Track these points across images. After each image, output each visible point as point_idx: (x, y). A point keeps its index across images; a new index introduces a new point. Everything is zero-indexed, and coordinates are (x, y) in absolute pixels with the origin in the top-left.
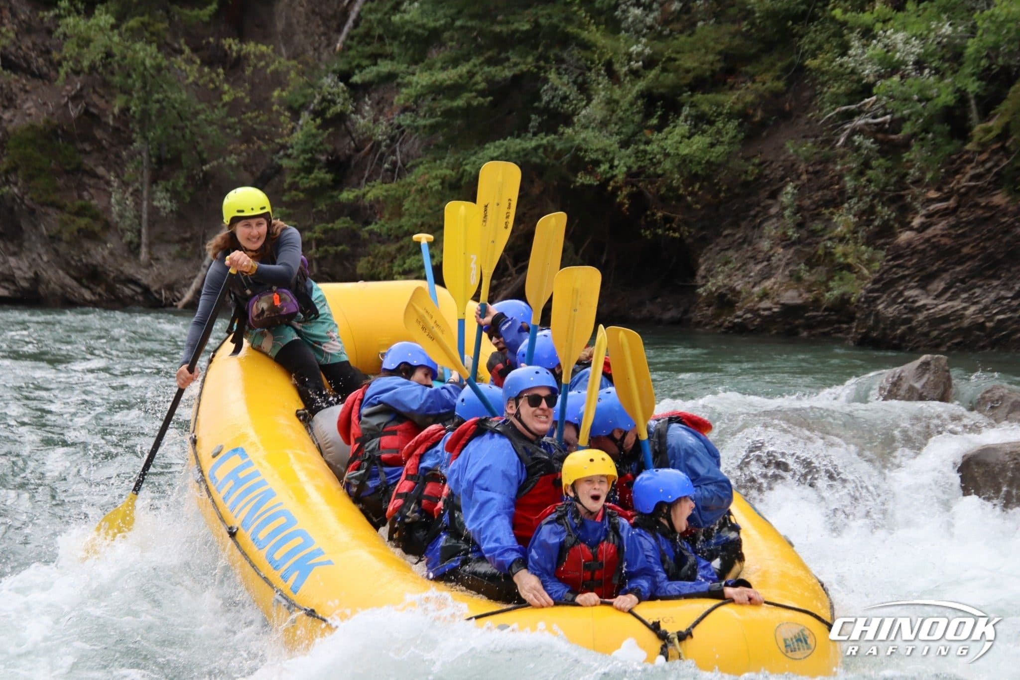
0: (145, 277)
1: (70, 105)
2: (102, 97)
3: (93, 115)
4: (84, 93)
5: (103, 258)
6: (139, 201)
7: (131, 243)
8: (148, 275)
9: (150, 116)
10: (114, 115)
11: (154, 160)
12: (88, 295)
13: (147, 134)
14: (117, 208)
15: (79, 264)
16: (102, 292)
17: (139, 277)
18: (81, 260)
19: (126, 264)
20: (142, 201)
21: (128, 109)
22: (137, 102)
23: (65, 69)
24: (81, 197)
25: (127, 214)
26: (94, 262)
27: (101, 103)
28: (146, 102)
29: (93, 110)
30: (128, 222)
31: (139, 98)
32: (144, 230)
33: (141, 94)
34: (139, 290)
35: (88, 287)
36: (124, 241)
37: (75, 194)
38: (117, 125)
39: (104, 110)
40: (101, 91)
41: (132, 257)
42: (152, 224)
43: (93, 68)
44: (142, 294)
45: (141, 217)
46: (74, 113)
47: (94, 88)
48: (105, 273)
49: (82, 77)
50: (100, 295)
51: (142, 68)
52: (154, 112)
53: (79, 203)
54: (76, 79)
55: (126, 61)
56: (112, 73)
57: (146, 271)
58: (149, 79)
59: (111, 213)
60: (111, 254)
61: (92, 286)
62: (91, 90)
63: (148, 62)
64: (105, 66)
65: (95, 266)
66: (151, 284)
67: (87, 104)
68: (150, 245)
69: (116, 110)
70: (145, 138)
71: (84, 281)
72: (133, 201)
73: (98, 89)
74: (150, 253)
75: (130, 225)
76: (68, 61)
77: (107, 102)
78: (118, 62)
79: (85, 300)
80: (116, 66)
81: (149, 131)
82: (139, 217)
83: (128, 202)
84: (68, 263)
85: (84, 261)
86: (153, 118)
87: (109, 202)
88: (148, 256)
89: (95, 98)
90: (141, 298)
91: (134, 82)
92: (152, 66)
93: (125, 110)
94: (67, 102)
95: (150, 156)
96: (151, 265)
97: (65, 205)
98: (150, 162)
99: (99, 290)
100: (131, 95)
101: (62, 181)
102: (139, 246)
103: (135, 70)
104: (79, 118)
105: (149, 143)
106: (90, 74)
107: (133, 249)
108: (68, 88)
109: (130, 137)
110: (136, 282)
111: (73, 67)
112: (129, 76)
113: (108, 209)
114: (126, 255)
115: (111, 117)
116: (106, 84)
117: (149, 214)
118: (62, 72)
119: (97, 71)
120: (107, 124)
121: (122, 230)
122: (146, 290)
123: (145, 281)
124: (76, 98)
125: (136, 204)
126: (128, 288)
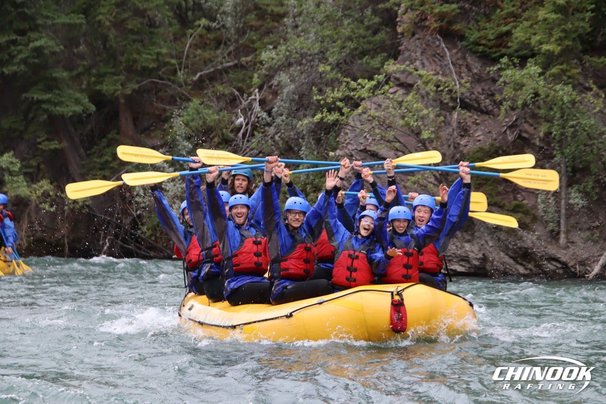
0: (564, 256)
1: (508, 132)
2: (531, 125)
3: (524, 139)
4: (518, 123)
5: (533, 242)
6: (557, 199)
7: (553, 231)
8: (566, 254)
9: (567, 137)
10: (540, 138)
11: (569, 169)
12: (522, 270)
13: (565, 151)
14: (542, 206)
15: (515, 247)
16: (532, 268)
17: (559, 256)
18: (516, 245)
19: (549, 247)
20: (561, 200)
21: (551, 133)
22: (557, 128)
23: (505, 107)
24: (515, 199)
25: (550, 210)
26: (526, 246)
27: (531, 129)
28: (564, 128)
29: (524, 135)
30: (551, 216)
31: (558, 125)
32: (562, 222)
33: (560, 122)
34: (559, 266)
35: (521, 264)
36: (548, 229)
37: (511, 196)
38: (542, 145)
39: (533, 135)
40: (531, 121)
41: (554, 242)
42: (568, 217)
43: (525, 105)
44: (561, 268)
45: (560, 211)
46: (511, 138)
47: (525, 119)
48: (534, 253)
49: (518, 111)
50: (531, 270)
51: (561, 103)
52: (570, 135)
53: (514, 203)
54: (513, 113)
55: (549, 99)
56: (539, 108)
57: (564, 252)
58: (567, 111)
59: (538, 209)
60: (538, 238)
61: (524, 263)
62: (524, 121)
63: (566, 99)
64: (534, 103)
65: (527, 249)
66: (569, 261)
67: (520, 131)
68: (567, 232)
69: (541, 134)
70: (563, 153)
71: (519, 259)
72: (554, 200)
73: (528, 119)
74: (567, 238)
75: (552, 218)
76: (507, 101)
77: (535, 128)
78: (543, 99)
79: (519, 273)
80: (541, 102)
81: (566, 148)
82: (558, 212)
83: (550, 201)
84: (507, 248)
85: (519, 245)
86: (569, 139)
87: (536, 201)
88: (566, 241)
89: (526, 126)
90: (561, 271)
91: (555, 113)
92: (568, 102)
93: (548, 134)
94: (506, 130)
95: (567, 167)
96: (568, 247)
97: (504, 204)
98: (567, 171)
99: (530, 266)
100: (552, 123)
101: (502, 188)
102: (558, 233)
103: (555, 104)
104: (514, 141)
105: (566, 158)
106: (523, 109)
107: (554, 235)
108: (507, 120)
109: (551, 153)
110: (557, 260)
111: (511, 105)
112: (551, 109)
113: (535, 207)
114: (549, 240)
115: (538, 139)
116: (534, 116)
117: (566, 210)
118: (503, 108)
119: (528, 106)
120: (534, 144)
121: (546, 222)
122: (565, 265)
123: (563, 259)
124: (512, 127)
125: (557, 202)
126: (552, 264)
